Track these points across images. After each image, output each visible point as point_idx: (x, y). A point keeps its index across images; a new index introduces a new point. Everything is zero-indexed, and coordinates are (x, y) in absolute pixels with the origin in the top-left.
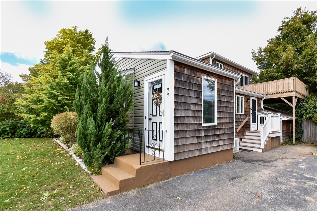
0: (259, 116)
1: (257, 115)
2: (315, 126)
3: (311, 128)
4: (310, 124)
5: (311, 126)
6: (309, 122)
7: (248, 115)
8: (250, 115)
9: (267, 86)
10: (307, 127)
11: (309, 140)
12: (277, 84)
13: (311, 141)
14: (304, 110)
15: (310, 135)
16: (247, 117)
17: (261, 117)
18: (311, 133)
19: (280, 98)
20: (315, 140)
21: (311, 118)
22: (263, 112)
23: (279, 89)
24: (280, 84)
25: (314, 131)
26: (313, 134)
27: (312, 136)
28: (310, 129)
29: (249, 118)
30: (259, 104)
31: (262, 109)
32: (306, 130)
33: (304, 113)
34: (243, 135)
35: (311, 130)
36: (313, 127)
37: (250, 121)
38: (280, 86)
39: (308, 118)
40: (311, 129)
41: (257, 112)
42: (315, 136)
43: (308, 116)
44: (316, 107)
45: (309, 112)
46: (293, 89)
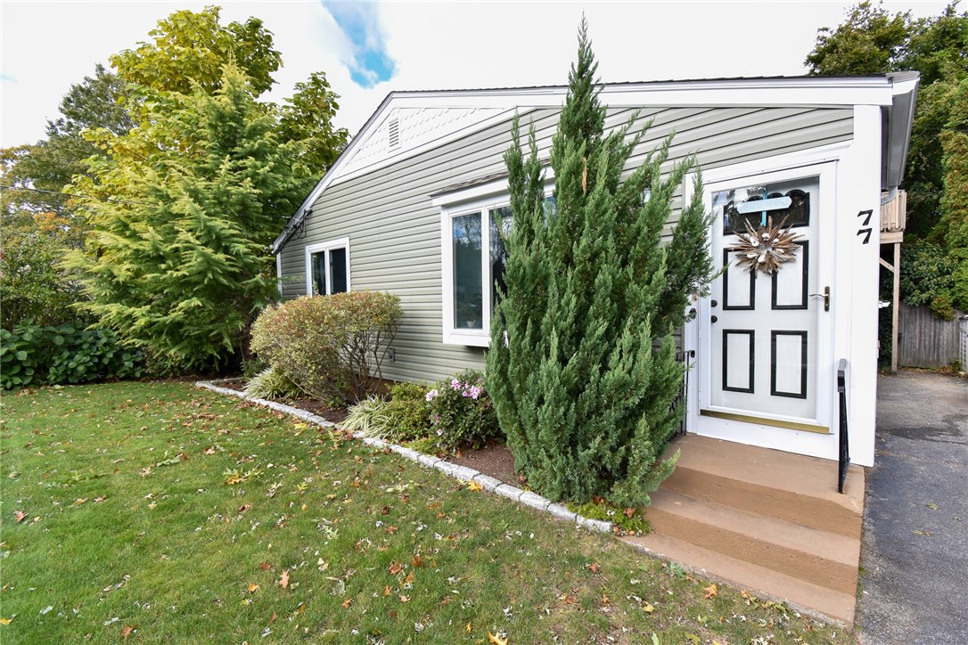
2: (932, 324)
3: (921, 329)
4: (921, 318)
5: (921, 323)
6: (916, 313)
10: (911, 327)
11: (914, 361)
14: (911, 279)
15: (917, 346)
18: (920, 341)
20: (931, 359)
21: (929, 301)
25: (930, 338)
26: (927, 343)
27: (923, 348)
28: (918, 330)
32: (906, 333)
33: (910, 289)
35: (920, 333)
36: (928, 326)
39: (925, 302)
40: (923, 330)
42: (932, 349)
43: (924, 296)
44: (942, 273)
45: (927, 286)
46: (897, 222)
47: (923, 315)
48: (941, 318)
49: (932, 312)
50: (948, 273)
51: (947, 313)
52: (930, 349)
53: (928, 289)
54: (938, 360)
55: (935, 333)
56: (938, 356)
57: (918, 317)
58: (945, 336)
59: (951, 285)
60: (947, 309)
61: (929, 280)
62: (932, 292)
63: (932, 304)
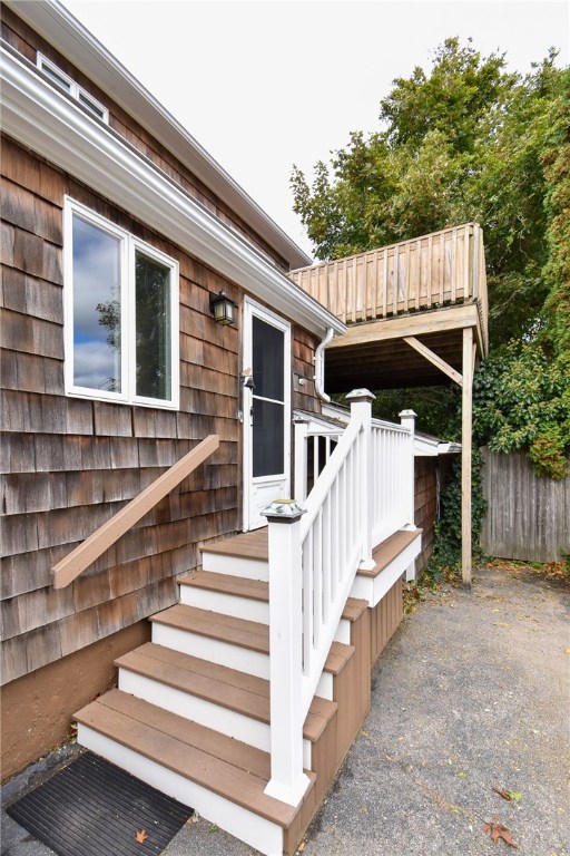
0: (302, 432)
1: (293, 427)
2: (534, 484)
3: (516, 492)
4: (515, 474)
5: (516, 484)
6: (508, 466)
7: (219, 424)
8: (238, 424)
9: (342, 280)
10: (502, 488)
11: (507, 549)
12: (391, 269)
13: (515, 550)
14: (498, 406)
15: (511, 524)
16: (211, 430)
17: (310, 440)
18: (516, 513)
19: (401, 339)
20: (533, 546)
21: (526, 445)
22: (326, 412)
23: (401, 294)
24: (403, 269)
25: (531, 509)
26: (525, 518)
27: (520, 527)
28: (511, 496)
29: (234, 447)
30: (301, 365)
31: (320, 398)
32: (495, 501)
33: (496, 424)
34: (166, 584)
35: (516, 500)
36: (526, 488)
37: (238, 467)
38: (402, 277)
39: (518, 446)
40: (519, 495)
41: (293, 409)
42: (534, 528)
43: (518, 435)
44: (547, 394)
45: (522, 418)
46: (466, 287)
47: (519, 468)
48: (547, 474)
49: (532, 464)
50: (556, 394)
51: (556, 466)
52: (530, 528)
53: (526, 424)
54: (544, 548)
55: (538, 501)
56: (544, 540)
57: (511, 473)
58: (554, 506)
59: (560, 417)
60: (555, 460)
61: (526, 406)
62: (531, 427)
63: (531, 449)
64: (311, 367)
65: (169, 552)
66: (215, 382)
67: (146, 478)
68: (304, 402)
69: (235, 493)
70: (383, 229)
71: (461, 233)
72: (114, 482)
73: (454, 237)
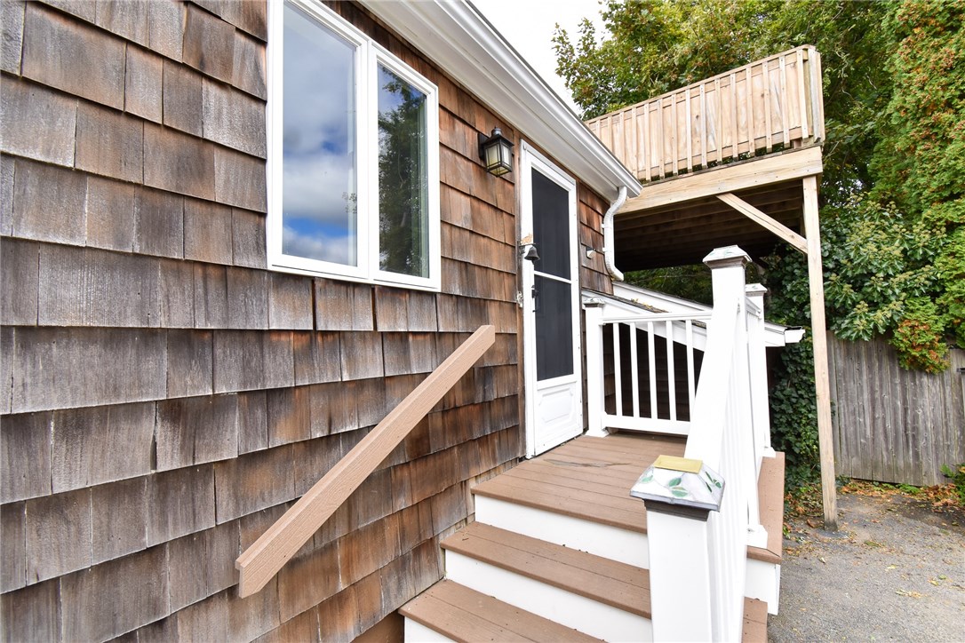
0: (596, 319)
1: (583, 313)
2: (898, 381)
3: (872, 392)
4: (870, 368)
5: (871, 380)
6: (859, 357)
8: (516, 309)
9: (631, 132)
10: (852, 386)
11: (865, 466)
12: (696, 112)
13: (875, 468)
14: (845, 278)
15: (869, 433)
16: (483, 319)
18: (874, 419)
19: (714, 197)
20: (901, 463)
21: (891, 327)
22: (618, 292)
23: (711, 142)
24: (712, 110)
25: (895, 413)
26: (889, 425)
27: (882, 438)
28: (866, 396)
31: (611, 276)
32: (843, 402)
33: (844, 303)
34: (427, 549)
35: (873, 401)
37: (517, 367)
38: (711, 120)
39: (882, 331)
40: (877, 395)
41: (582, 288)
42: (901, 440)
43: (880, 317)
44: (912, 261)
45: (882, 294)
46: (804, 124)
47: (875, 360)
48: (919, 367)
49: (895, 354)
50: (926, 261)
51: (932, 357)
52: (896, 438)
53: (886, 300)
54: (918, 467)
55: (905, 402)
56: (916, 455)
57: (864, 368)
58: (928, 410)
59: (935, 290)
60: (932, 347)
61: (887, 277)
62: (896, 305)
63: (896, 334)
64: (600, 235)
65: (429, 501)
66: (488, 253)
67: (394, 391)
68: (594, 281)
69: (515, 403)
70: (664, 82)
71: (791, 59)
72: (346, 401)
73: (782, 64)
